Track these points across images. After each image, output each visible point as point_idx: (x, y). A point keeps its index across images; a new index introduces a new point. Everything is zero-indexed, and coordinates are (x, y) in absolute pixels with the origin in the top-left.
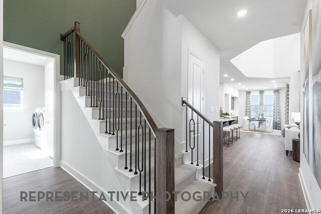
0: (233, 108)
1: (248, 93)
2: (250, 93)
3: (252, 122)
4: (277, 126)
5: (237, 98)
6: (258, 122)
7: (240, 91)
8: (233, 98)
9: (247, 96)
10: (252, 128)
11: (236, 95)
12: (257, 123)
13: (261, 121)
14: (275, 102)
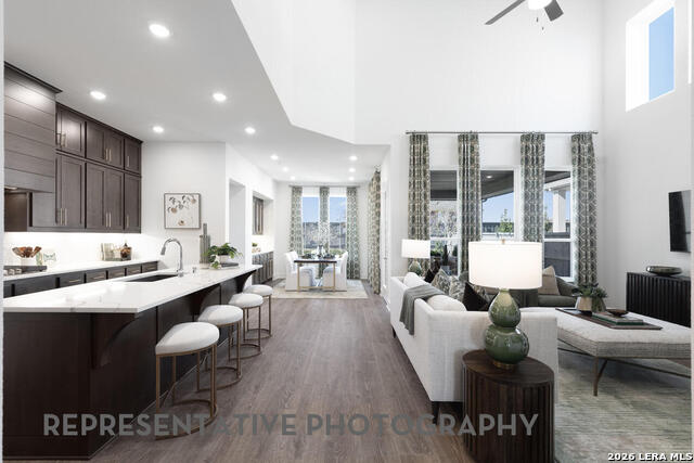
0: (258, 228)
1: (297, 190)
2: (301, 192)
3: (305, 266)
4: (353, 272)
5: (270, 201)
6: (317, 264)
7: (278, 184)
8: (259, 202)
9: (293, 199)
10: (305, 283)
11: (267, 192)
12: (314, 268)
13: (324, 263)
14: (350, 216)
